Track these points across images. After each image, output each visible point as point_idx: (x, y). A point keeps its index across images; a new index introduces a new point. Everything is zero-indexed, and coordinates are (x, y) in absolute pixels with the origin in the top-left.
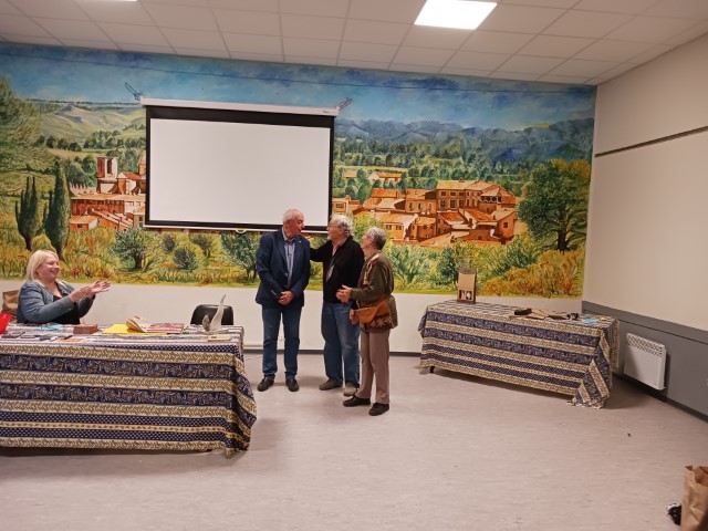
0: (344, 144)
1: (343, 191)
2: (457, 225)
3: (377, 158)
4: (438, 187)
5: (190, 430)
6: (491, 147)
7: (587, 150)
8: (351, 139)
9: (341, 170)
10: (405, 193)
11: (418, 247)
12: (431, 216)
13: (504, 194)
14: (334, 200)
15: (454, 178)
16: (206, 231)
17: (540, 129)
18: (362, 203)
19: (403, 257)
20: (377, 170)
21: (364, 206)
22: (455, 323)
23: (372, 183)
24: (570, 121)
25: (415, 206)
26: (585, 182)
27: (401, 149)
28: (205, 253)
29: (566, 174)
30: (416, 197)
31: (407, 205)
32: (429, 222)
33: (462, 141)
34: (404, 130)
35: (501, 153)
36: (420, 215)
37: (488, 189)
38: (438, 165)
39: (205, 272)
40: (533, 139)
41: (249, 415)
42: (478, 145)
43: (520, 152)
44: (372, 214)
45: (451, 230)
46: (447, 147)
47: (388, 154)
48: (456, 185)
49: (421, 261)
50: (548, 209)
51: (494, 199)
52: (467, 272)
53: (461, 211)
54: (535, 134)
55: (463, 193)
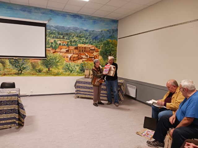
0: (49, 32)
1: (50, 46)
2: (84, 57)
3: (60, 37)
4: (78, 46)
5: (3, 122)
6: (92, 35)
7: (116, 37)
8: (52, 30)
9: (49, 40)
10: (69, 47)
11: (73, 63)
12: (76, 54)
13: (96, 48)
14: (47, 49)
15: (82, 43)
16: (3, 59)
17: (104, 31)
18: (56, 50)
19: (69, 66)
20: (60, 40)
21: (56, 51)
22: (84, 84)
23: (59, 44)
24: (112, 29)
25: (72, 51)
26: (116, 46)
27: (67, 34)
28: (3, 66)
29: (111, 43)
30: (72, 48)
31: (70, 51)
32: (76, 56)
33: (84, 33)
34: (68, 29)
35: (95, 37)
36: (73, 54)
37: (92, 47)
38: (78, 40)
39: (3, 72)
40: (103, 34)
41: (23, 115)
42: (89, 34)
43: (100, 37)
44: (59, 53)
45: (82, 58)
46: (80, 34)
47: (63, 35)
48: (83, 46)
49: (74, 67)
50: (107, 53)
51: (93, 50)
52: (87, 70)
53: (85, 53)
54: (103, 32)
55: (85, 48)
